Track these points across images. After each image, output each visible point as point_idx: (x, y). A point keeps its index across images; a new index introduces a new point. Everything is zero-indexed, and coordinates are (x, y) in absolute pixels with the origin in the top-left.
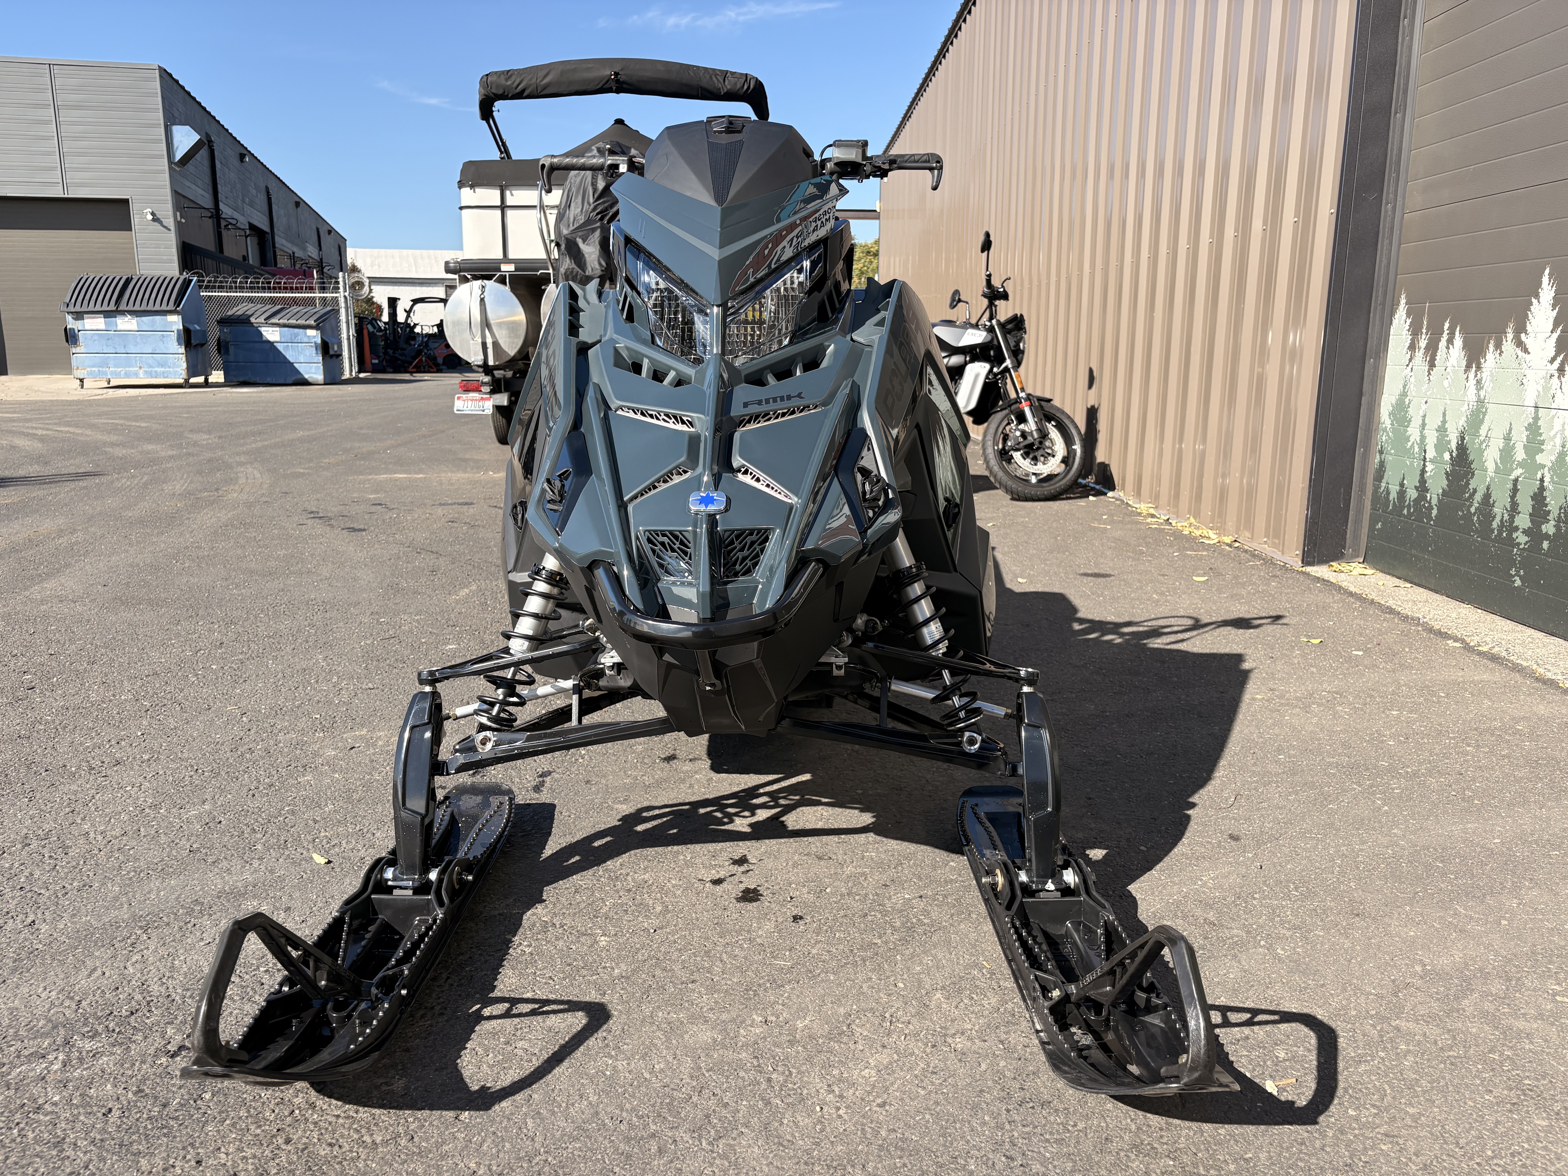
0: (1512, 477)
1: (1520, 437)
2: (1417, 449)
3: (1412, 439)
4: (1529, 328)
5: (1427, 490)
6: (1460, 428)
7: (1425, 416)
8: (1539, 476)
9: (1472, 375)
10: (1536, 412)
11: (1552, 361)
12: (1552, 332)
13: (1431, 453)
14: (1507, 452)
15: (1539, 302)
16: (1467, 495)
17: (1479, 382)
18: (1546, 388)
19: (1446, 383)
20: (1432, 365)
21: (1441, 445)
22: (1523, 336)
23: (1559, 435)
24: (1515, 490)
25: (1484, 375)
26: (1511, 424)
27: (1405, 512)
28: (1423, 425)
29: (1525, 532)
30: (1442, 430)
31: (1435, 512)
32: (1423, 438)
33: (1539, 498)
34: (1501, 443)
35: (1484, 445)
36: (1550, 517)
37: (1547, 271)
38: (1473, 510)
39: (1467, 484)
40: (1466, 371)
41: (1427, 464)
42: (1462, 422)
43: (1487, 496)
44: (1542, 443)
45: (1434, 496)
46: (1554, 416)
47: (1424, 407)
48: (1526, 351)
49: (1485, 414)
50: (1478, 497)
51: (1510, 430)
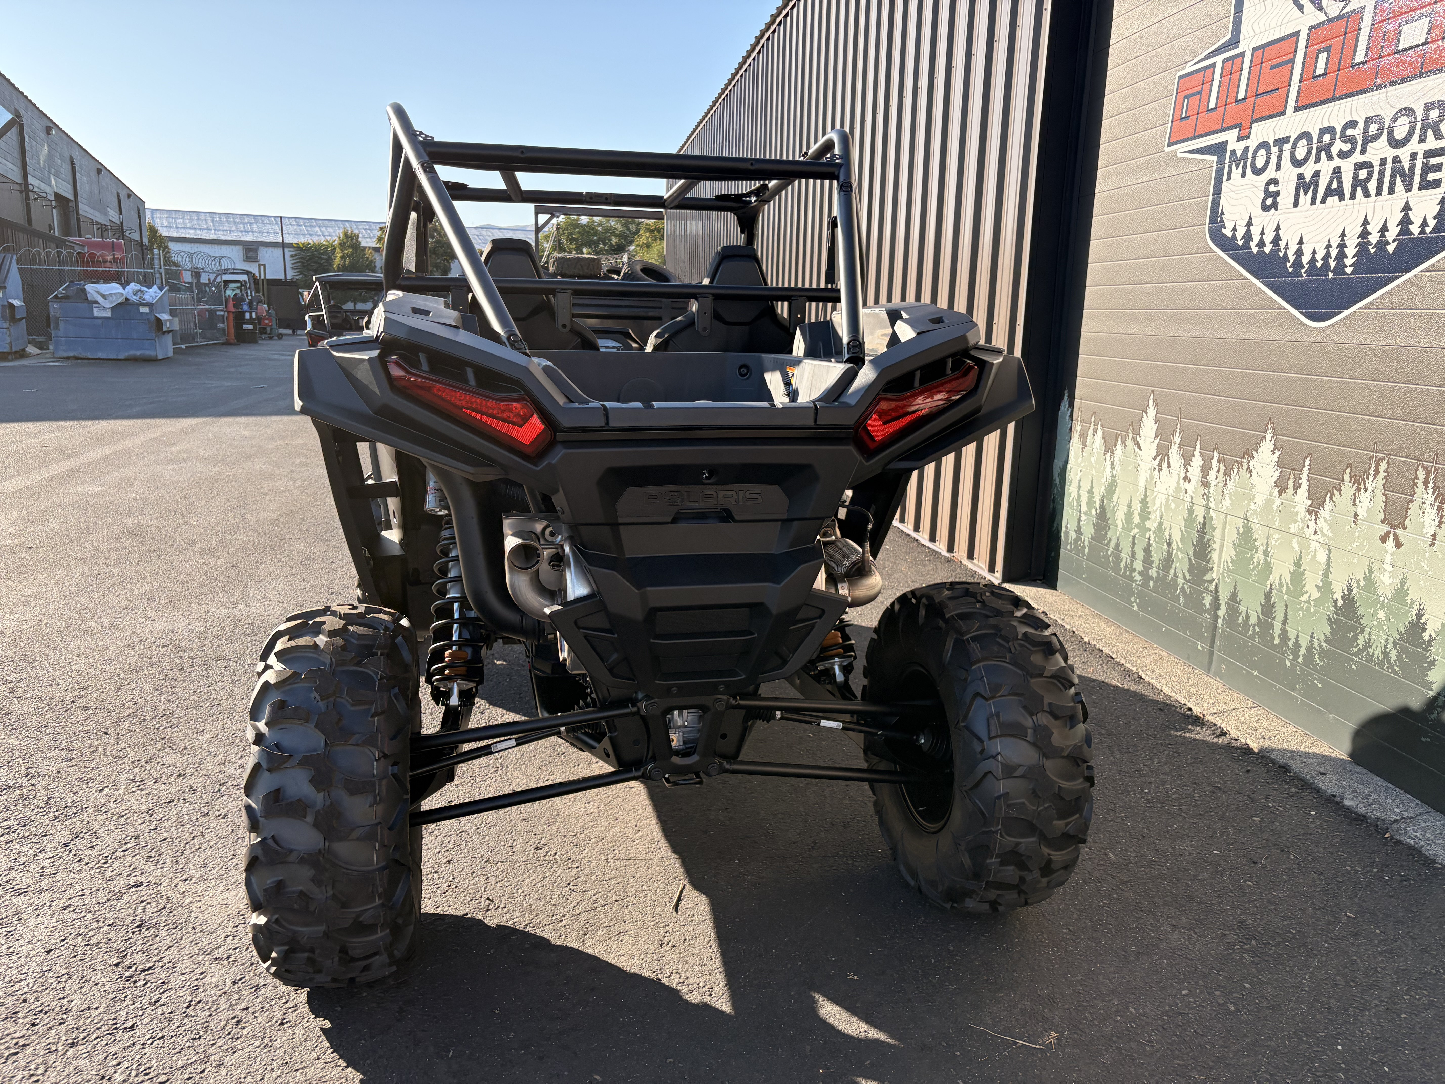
0: (1132, 534)
1: (1137, 507)
2: (1075, 504)
3: (1072, 495)
4: (1141, 433)
5: (1082, 534)
6: (1102, 494)
7: (1080, 481)
8: (1147, 536)
9: (1108, 457)
10: (1146, 491)
11: (1155, 459)
12: (1154, 439)
13: (1084, 508)
14: (1129, 515)
15: (1147, 417)
16: (1106, 542)
17: (1112, 463)
18: (1152, 477)
19: (1093, 460)
20: (1084, 445)
21: (1090, 503)
22: (1138, 437)
23: (1158, 510)
24: (1134, 543)
25: (1116, 459)
26: (1131, 497)
27: (1069, 547)
28: (1079, 487)
29: (1139, 573)
30: (1090, 492)
31: (1086, 550)
32: (1079, 496)
33: (1147, 550)
34: (1125, 509)
35: (1116, 508)
36: (1154, 565)
37: (1152, 397)
38: (1109, 553)
39: (1106, 534)
40: (1105, 454)
41: (1082, 515)
42: (1103, 489)
43: (1117, 545)
44: (1149, 513)
45: (1086, 539)
46: (1156, 497)
47: (1080, 474)
48: (1140, 448)
49: (1116, 486)
50: (1112, 544)
51: (1131, 501)
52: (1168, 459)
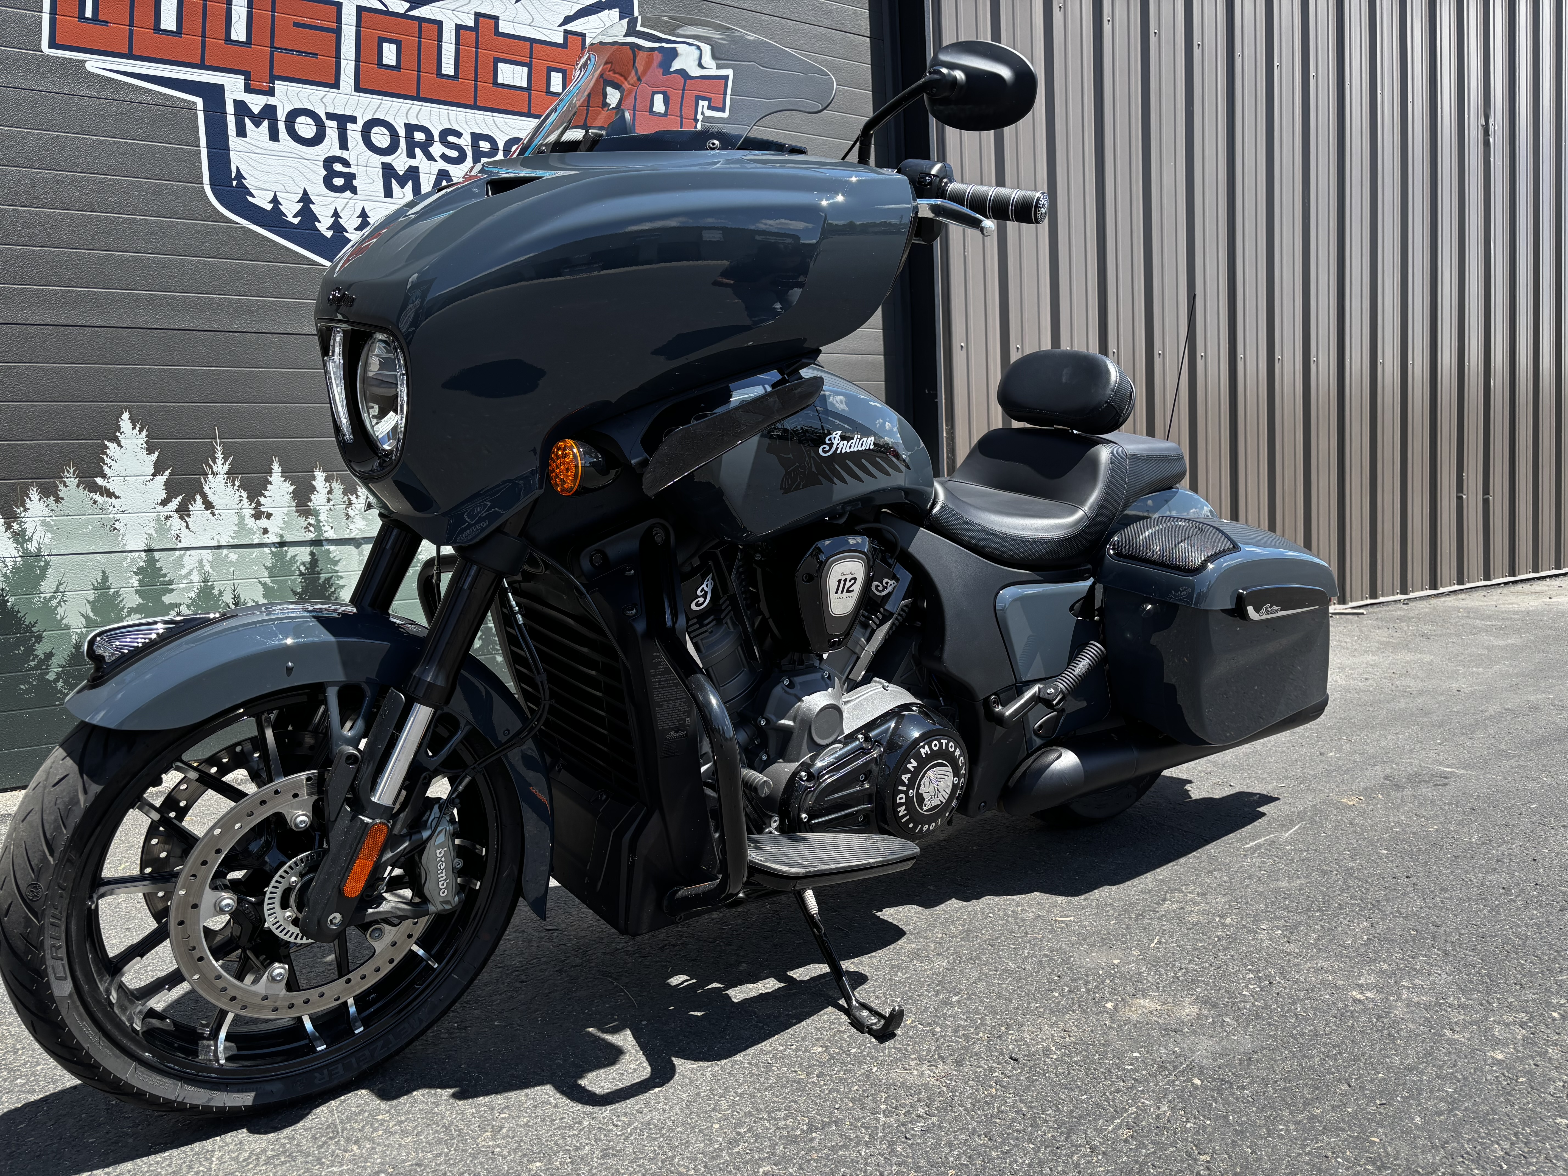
4: (107, 470)
10: (147, 555)
11: (164, 503)
12: (154, 475)
14: (104, 601)
15: (119, 444)
16: (32, 664)
22: (99, 481)
23: (195, 573)
26: (104, 572)
34: (91, 595)
35: (54, 603)
37: (126, 416)
38: (51, 676)
39: (30, 650)
44: (171, 582)
46: (181, 557)
48: (111, 495)
49: (43, 568)
50: (59, 660)
51: (105, 578)
52: (204, 496)
